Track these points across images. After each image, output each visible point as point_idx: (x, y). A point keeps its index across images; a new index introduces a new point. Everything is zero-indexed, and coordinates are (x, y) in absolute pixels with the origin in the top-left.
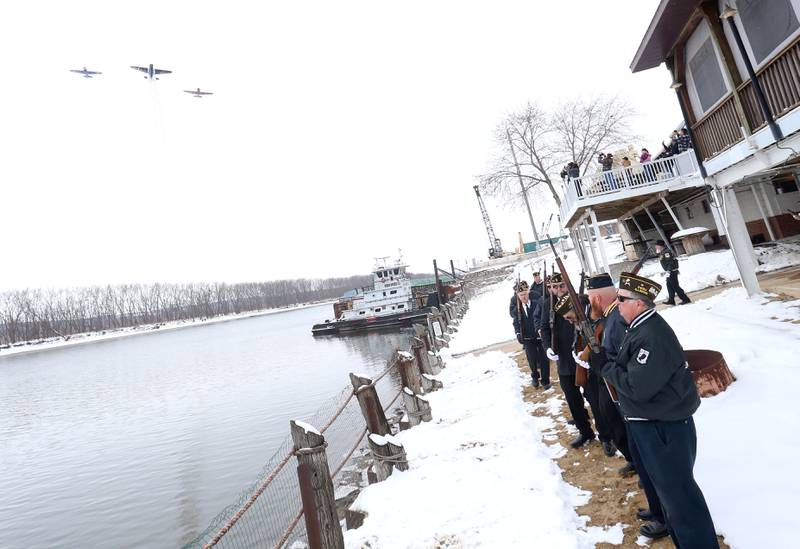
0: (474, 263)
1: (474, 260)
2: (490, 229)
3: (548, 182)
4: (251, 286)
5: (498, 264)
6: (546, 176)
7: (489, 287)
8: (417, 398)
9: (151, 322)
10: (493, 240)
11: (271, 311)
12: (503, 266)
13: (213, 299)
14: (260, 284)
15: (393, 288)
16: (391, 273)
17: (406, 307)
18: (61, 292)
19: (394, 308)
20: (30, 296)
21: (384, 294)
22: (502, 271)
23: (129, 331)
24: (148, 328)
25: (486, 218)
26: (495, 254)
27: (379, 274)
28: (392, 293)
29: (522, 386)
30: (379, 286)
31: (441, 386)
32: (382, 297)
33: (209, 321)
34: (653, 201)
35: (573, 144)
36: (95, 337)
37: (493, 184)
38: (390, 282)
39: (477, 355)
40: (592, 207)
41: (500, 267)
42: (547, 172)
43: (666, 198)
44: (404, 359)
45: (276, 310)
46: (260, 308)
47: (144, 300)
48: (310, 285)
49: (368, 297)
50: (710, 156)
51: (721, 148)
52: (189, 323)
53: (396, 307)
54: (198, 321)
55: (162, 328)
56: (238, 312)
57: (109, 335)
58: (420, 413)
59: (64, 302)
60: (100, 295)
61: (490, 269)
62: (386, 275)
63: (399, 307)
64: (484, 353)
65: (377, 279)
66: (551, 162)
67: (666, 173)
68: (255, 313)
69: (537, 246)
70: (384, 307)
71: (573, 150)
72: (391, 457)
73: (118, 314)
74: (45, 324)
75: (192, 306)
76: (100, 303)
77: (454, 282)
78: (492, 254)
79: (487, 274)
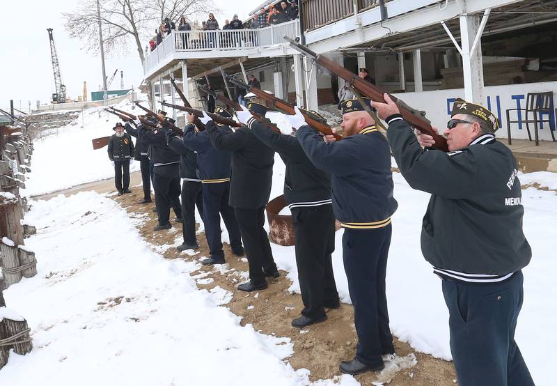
0: (38, 106)
1: (38, 102)
2: (57, 74)
3: (136, 34)
5: (61, 110)
6: (135, 28)
7: (51, 130)
8: (19, 249)
10: (58, 85)
12: (68, 111)
22: (66, 116)
25: (55, 63)
26: (57, 99)
29: (137, 227)
31: (34, 232)
34: (232, 64)
35: (163, 4)
37: (83, 25)
39: (67, 195)
40: (185, 61)
41: (64, 112)
42: (136, 25)
43: (243, 63)
44: (6, 202)
50: (312, 28)
51: (324, 22)
58: (22, 268)
61: (54, 113)
64: (75, 193)
66: (143, 15)
67: (249, 42)
69: (105, 95)
71: (163, 9)
72: (10, 339)
77: (12, 123)
78: (55, 99)
79: (50, 117)
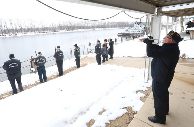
4: (115, 22)
9: (93, 28)
11: (119, 28)
13: (106, 24)
14: (117, 22)
15: (138, 27)
16: (139, 23)
17: (141, 32)
18: (76, 21)
19: (137, 32)
20: (71, 22)
21: (136, 28)
23: (89, 30)
24: (92, 29)
27: (136, 23)
28: (138, 28)
30: (135, 26)
32: (135, 29)
33: (105, 29)
36: (82, 30)
38: (138, 25)
45: (120, 28)
46: (116, 27)
47: (92, 24)
48: (129, 23)
49: (132, 28)
52: (101, 29)
53: (138, 32)
54: (103, 29)
55: (95, 29)
56: (111, 28)
57: (85, 30)
59: (77, 23)
60: (84, 22)
62: (137, 23)
63: (139, 32)
65: (135, 24)
68: (115, 28)
70: (135, 31)
73: (87, 26)
74: (74, 27)
75: (102, 25)
76: (83, 23)
